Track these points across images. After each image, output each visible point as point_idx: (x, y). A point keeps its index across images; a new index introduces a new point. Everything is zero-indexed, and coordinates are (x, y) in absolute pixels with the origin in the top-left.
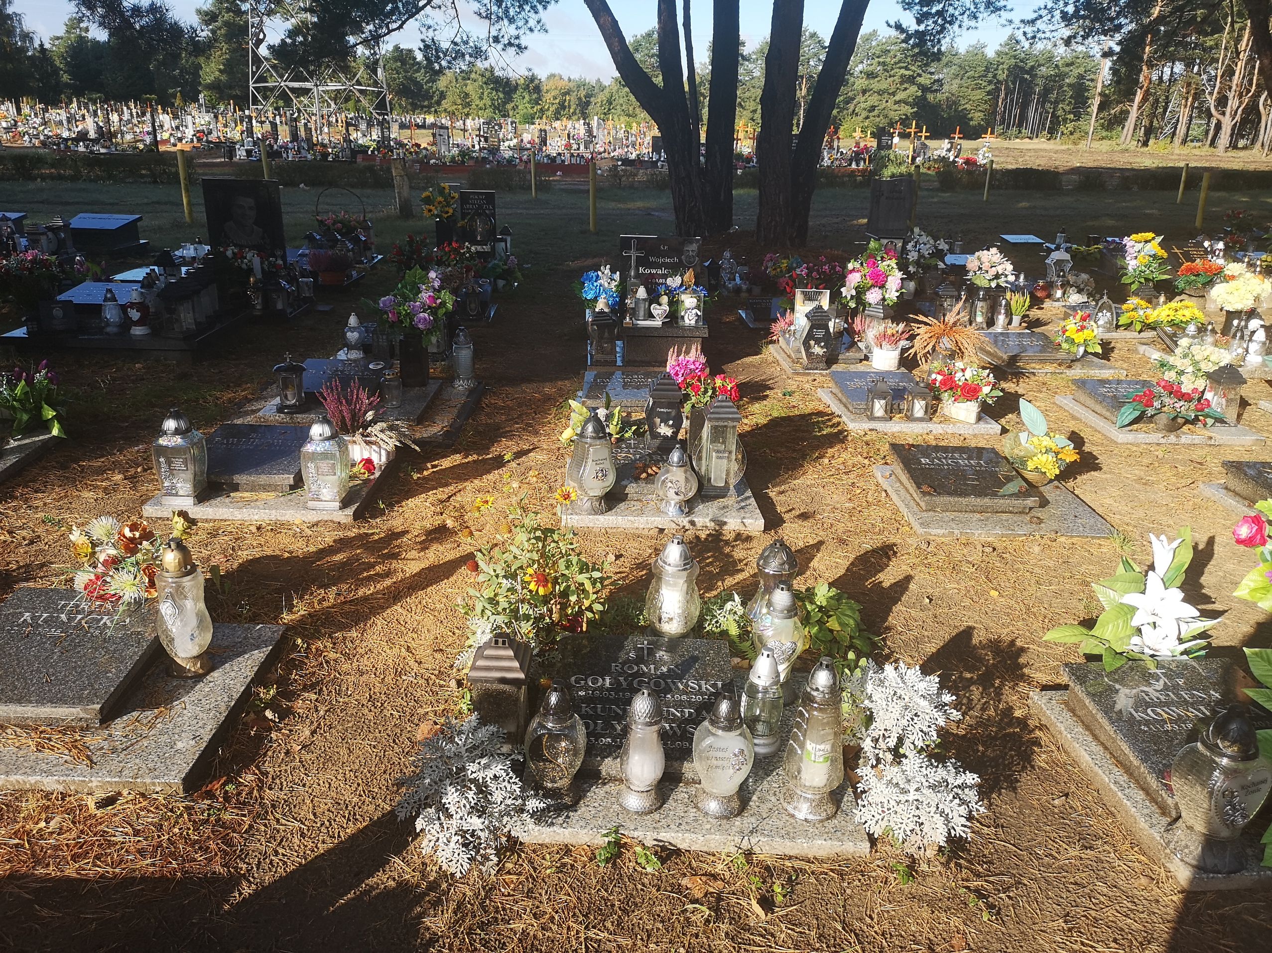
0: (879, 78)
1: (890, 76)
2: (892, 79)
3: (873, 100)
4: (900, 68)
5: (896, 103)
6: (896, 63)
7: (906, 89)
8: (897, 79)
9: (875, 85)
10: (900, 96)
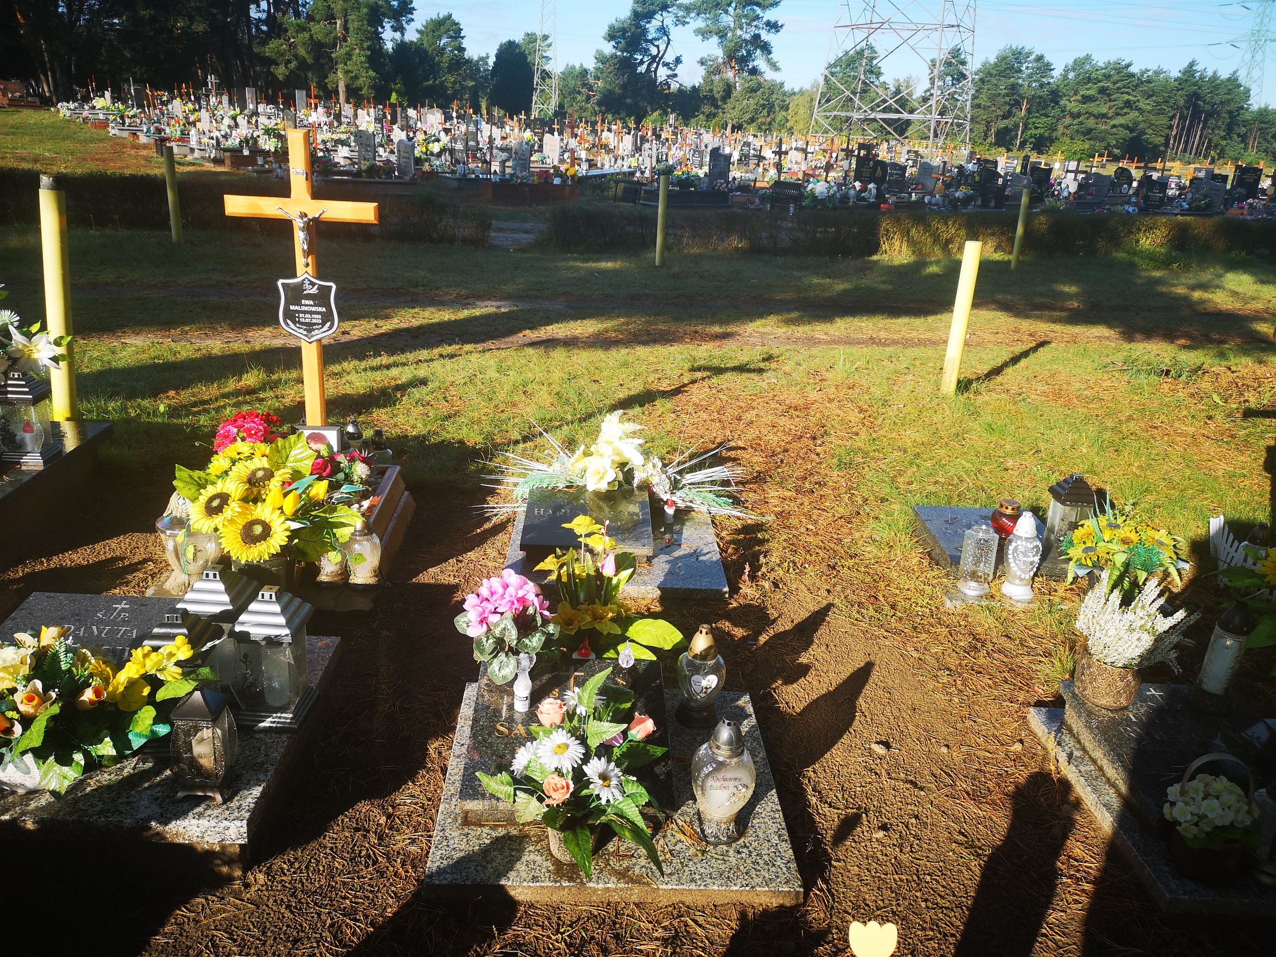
0: (1098, 102)
1: (1110, 101)
2: (1112, 104)
3: (1091, 123)
4: (1122, 93)
5: (1114, 126)
6: (1119, 88)
7: (1126, 114)
8: (1120, 104)
9: (1092, 107)
10: (1120, 120)
